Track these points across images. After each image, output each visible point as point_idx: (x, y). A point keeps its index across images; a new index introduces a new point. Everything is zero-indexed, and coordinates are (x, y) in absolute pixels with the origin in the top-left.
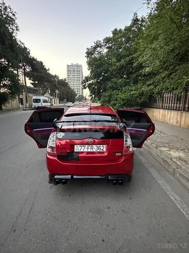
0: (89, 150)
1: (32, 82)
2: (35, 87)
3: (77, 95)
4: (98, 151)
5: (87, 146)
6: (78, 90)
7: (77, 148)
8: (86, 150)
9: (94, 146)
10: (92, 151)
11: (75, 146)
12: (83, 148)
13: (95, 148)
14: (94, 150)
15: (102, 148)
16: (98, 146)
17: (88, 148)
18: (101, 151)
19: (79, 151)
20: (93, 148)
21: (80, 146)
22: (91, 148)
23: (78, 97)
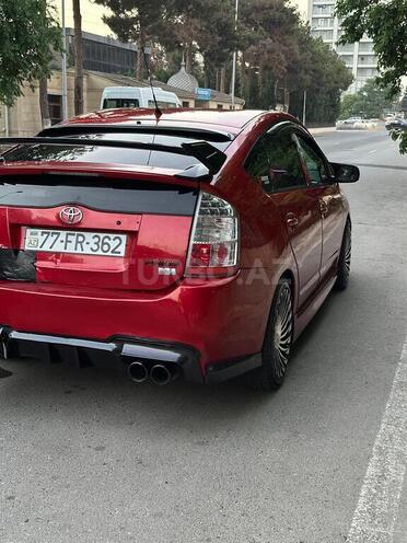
0: (71, 249)
1: (109, 13)
2: (123, 38)
5: (63, 234)
7: (33, 240)
8: (59, 248)
9: (89, 236)
10: (79, 251)
11: (28, 232)
13: (89, 244)
14: (87, 250)
15: (113, 244)
16: (102, 235)
17: (67, 241)
18: (109, 253)
19: (38, 249)
20: (84, 244)
21: (43, 233)
22: (77, 242)
23: (365, 94)
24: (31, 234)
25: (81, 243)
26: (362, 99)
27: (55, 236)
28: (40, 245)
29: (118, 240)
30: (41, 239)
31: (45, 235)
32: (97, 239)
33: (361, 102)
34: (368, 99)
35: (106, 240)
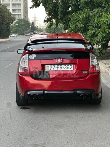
0: (59, 69)
3: (15, 19)
4: (67, 69)
5: (56, 66)
6: (17, 7)
7: (48, 68)
8: (55, 69)
9: (63, 66)
11: (46, 66)
12: (53, 67)
13: (64, 68)
14: (63, 69)
15: (70, 67)
16: (67, 65)
17: (57, 67)
18: (69, 69)
19: (50, 70)
20: (62, 68)
21: (50, 66)
22: (60, 67)
23: (17, 25)
24: (47, 66)
25: (61, 67)
26: (16, 27)
27: (54, 66)
28: (50, 69)
29: (71, 66)
30: (50, 68)
31: (51, 67)
32: (65, 66)
33: (16, 28)
34: (19, 27)
35: (68, 66)
